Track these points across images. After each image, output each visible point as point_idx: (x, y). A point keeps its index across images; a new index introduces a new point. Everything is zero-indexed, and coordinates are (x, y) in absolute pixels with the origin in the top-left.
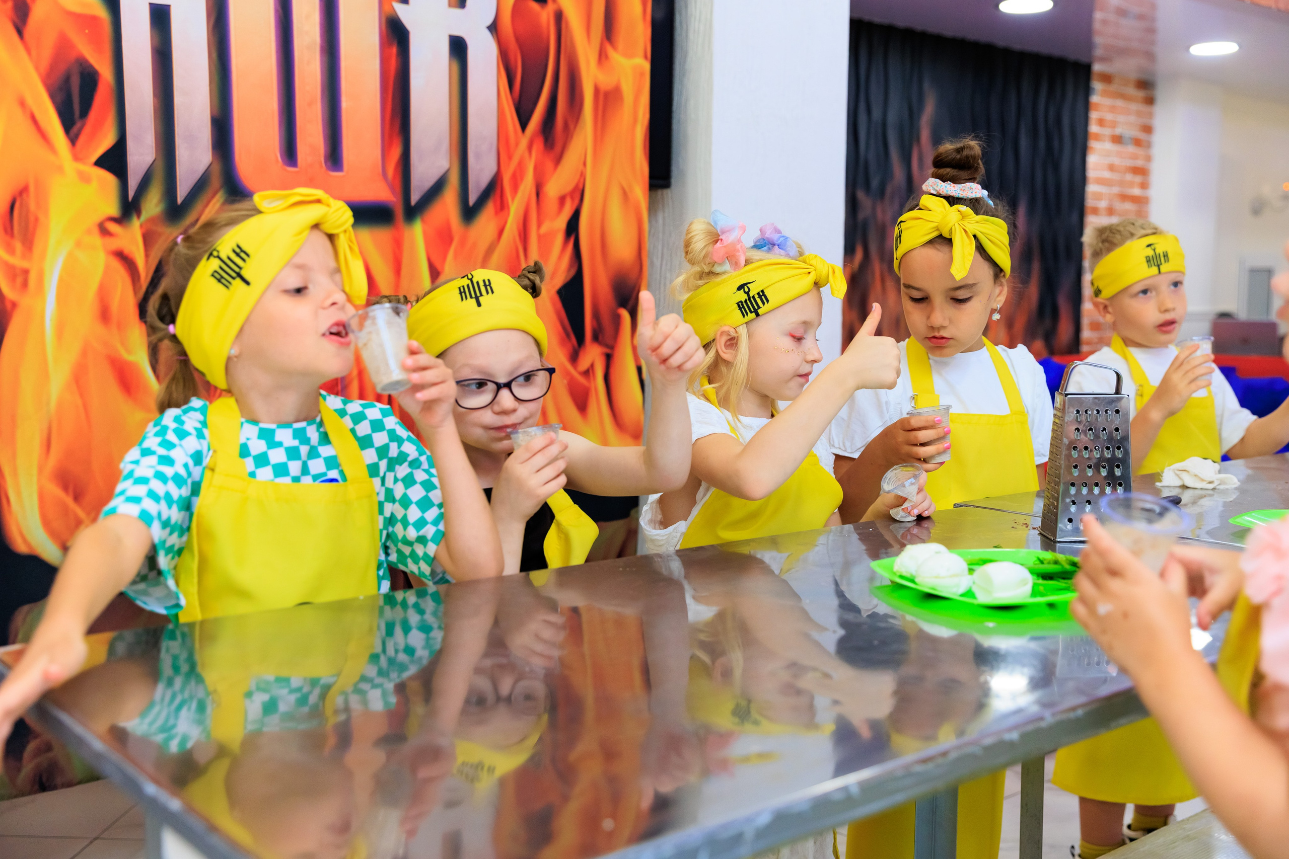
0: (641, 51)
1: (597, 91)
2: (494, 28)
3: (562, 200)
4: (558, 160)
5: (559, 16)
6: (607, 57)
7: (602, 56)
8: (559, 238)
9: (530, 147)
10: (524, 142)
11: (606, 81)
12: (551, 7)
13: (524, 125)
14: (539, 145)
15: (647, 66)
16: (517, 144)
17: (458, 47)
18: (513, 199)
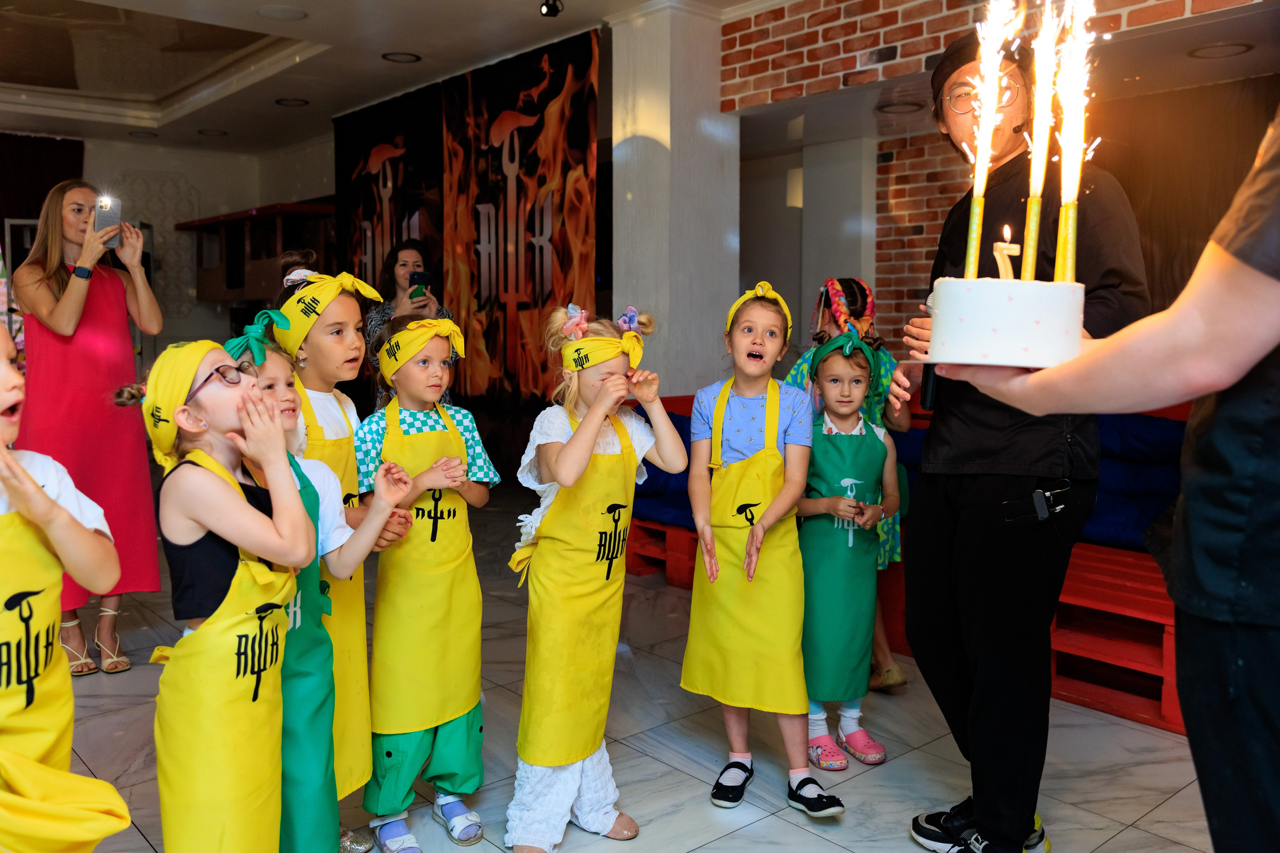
2: (550, 240)
7: (585, 241)
12: (565, 229)
17: (542, 249)
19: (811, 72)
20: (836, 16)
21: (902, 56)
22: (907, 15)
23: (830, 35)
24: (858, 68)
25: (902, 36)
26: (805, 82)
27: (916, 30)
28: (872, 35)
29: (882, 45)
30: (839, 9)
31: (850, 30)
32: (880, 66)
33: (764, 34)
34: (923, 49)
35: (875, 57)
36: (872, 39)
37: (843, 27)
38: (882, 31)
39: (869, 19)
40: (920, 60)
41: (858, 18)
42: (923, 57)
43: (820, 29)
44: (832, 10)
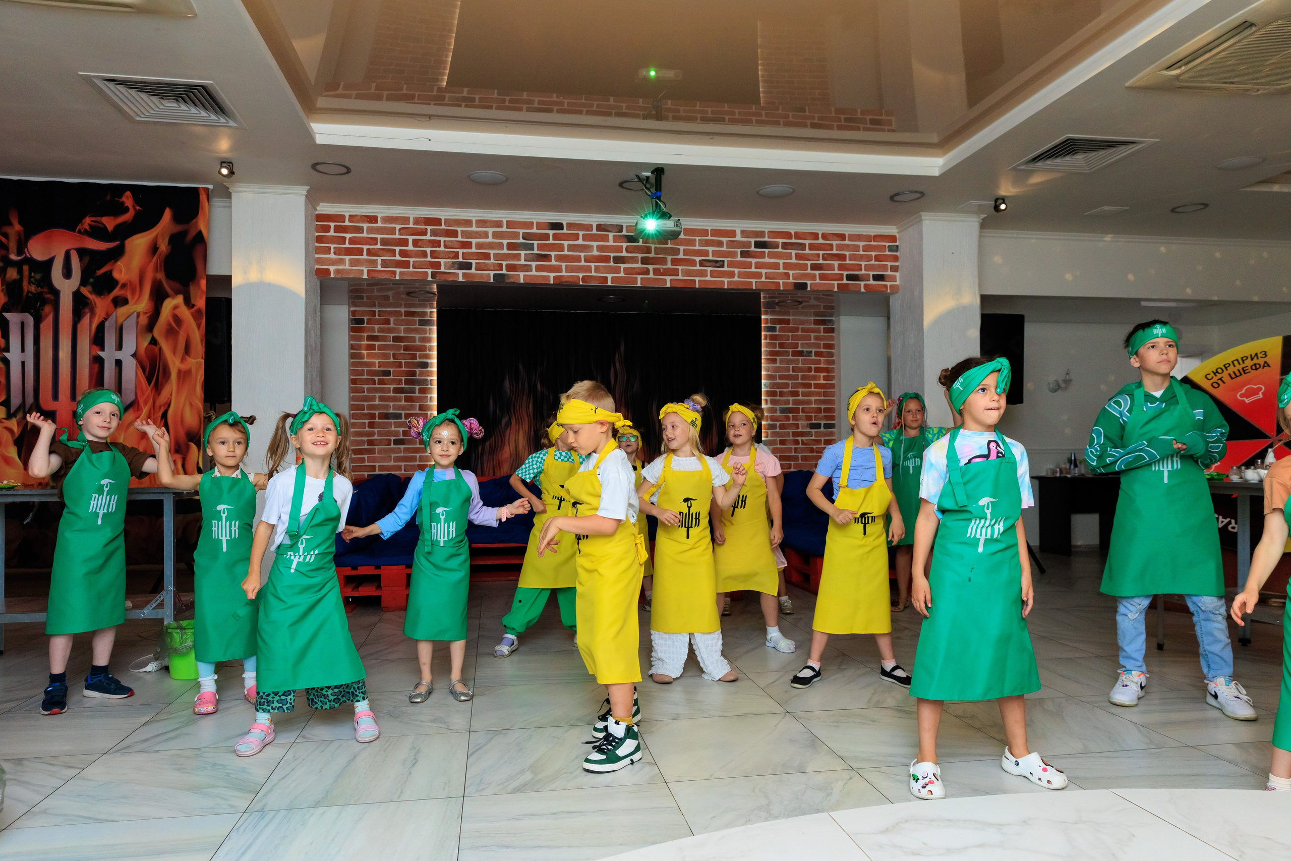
0: (201, 357)
1: (179, 371)
2: (134, 355)
3: (160, 407)
4: (159, 394)
5: (160, 349)
6: (186, 359)
7: (183, 360)
8: (159, 419)
9: (151, 390)
10: (150, 389)
11: (184, 367)
12: (158, 346)
13: (149, 384)
14: (154, 391)
15: (203, 361)
16: (147, 391)
17: (119, 363)
18: (145, 408)
19: (406, 265)
20: (425, 233)
21: (476, 270)
22: (479, 246)
23: (419, 244)
24: (443, 269)
25: (476, 257)
26: (398, 270)
27: (487, 256)
28: (454, 252)
29: (460, 259)
30: (426, 229)
31: (436, 245)
32: (460, 272)
33: (360, 230)
34: (492, 269)
35: (456, 266)
36: (454, 254)
37: (430, 241)
38: (461, 251)
39: (452, 241)
40: (489, 274)
41: (442, 239)
42: (492, 273)
43: (411, 238)
44: (421, 229)
